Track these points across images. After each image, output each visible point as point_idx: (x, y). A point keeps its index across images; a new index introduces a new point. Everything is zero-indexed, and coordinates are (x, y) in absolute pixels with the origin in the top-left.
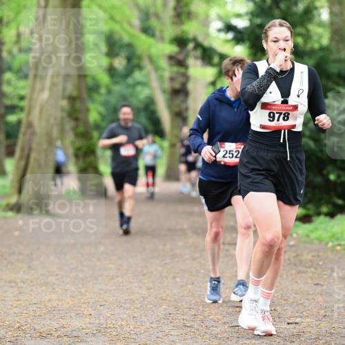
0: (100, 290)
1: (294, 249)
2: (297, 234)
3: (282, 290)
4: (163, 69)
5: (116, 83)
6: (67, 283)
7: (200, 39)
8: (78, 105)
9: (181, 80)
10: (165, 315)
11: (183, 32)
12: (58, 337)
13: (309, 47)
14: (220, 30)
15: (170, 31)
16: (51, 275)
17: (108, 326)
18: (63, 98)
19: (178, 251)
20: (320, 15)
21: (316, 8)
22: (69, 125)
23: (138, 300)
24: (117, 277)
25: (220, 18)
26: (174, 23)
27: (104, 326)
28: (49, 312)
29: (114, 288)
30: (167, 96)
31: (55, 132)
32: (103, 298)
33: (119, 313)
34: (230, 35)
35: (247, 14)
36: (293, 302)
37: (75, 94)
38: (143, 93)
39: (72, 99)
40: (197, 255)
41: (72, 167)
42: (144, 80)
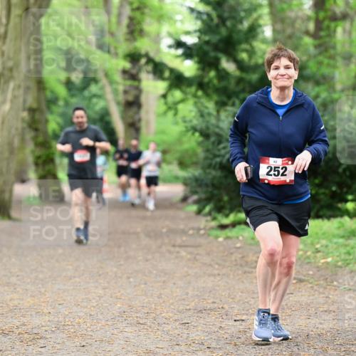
0: (59, 289)
1: (240, 250)
2: (243, 237)
3: (229, 289)
4: (117, 83)
5: (72, 96)
6: (28, 283)
7: (152, 54)
8: (37, 116)
9: (134, 92)
10: (120, 313)
11: (135, 48)
12: (19, 334)
13: (253, 62)
14: (170, 47)
15: (124, 48)
16: (13, 276)
17: (67, 323)
18: (24, 110)
19: (132, 253)
20: (263, 32)
21: (260, 26)
22: (29, 135)
23: (94, 299)
24: (74, 277)
25: (170, 35)
26: (127, 40)
27: (63, 324)
28: (11, 311)
29: (72, 287)
30: (122, 108)
31: (16, 142)
32: (62, 297)
33: (76, 312)
34: (180, 51)
35: (195, 31)
36: (240, 300)
37: (35, 106)
38: (99, 105)
39: (32, 111)
40: (150, 257)
41: (32, 175)
42: (99, 93)
